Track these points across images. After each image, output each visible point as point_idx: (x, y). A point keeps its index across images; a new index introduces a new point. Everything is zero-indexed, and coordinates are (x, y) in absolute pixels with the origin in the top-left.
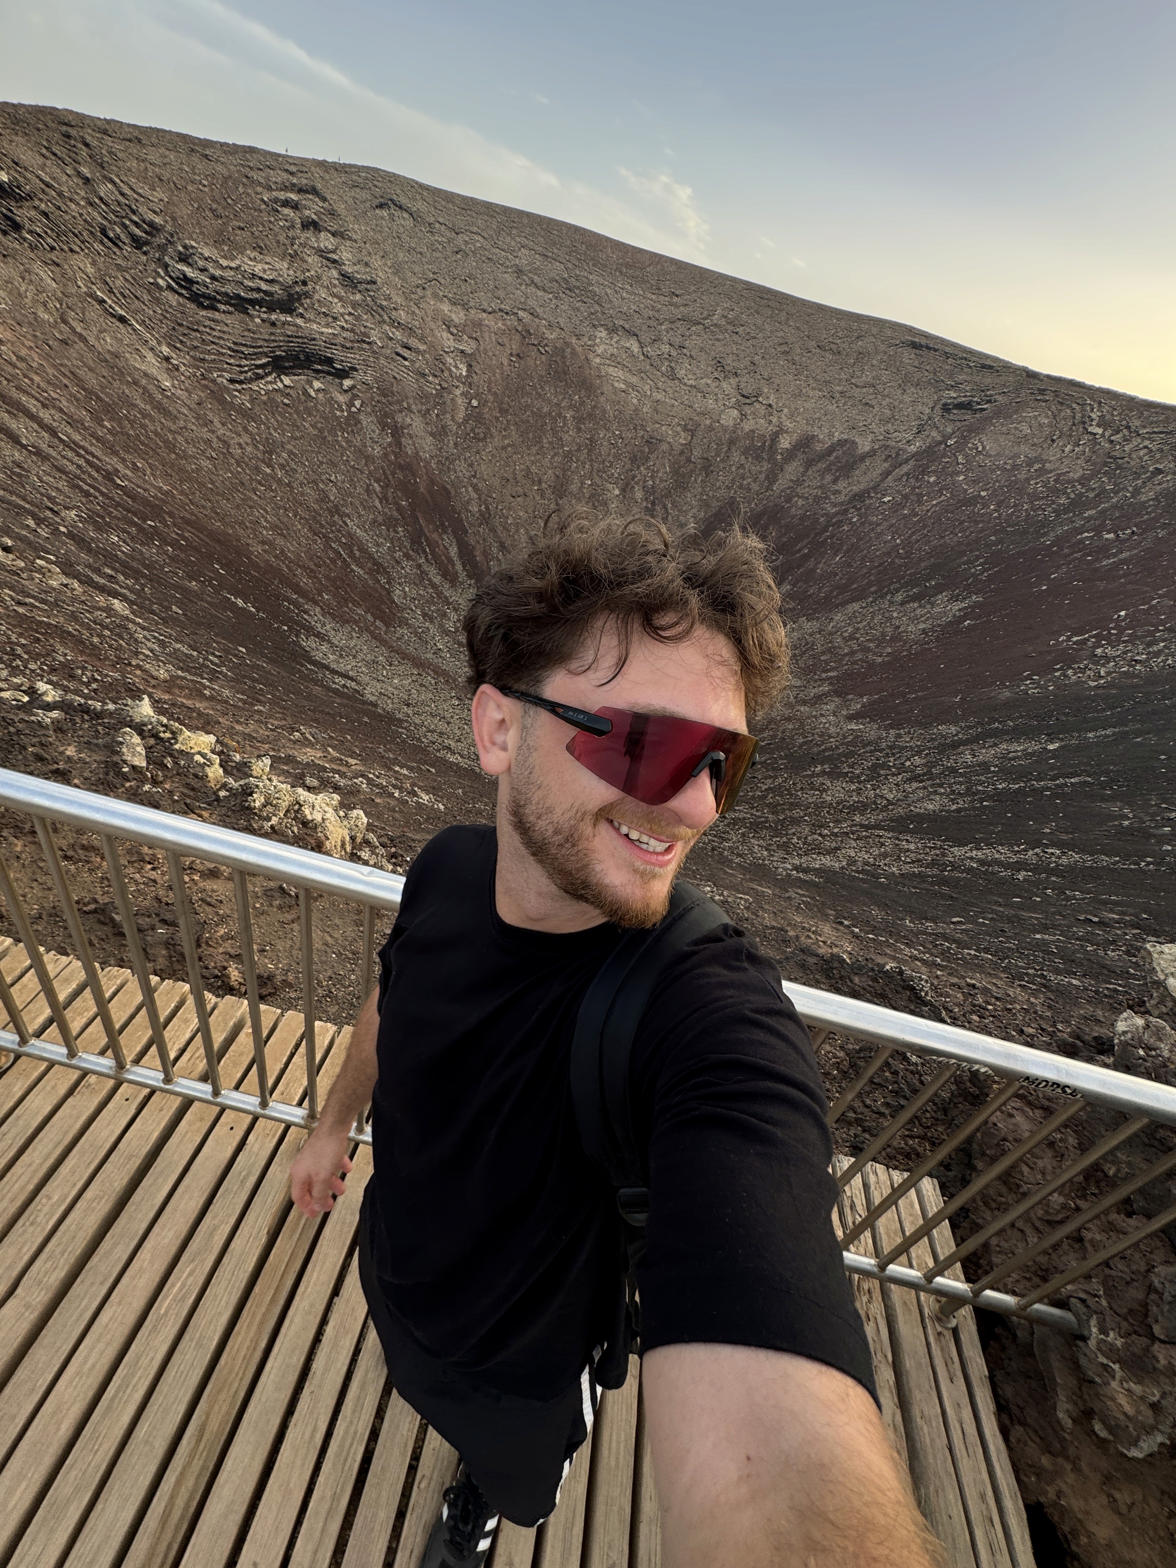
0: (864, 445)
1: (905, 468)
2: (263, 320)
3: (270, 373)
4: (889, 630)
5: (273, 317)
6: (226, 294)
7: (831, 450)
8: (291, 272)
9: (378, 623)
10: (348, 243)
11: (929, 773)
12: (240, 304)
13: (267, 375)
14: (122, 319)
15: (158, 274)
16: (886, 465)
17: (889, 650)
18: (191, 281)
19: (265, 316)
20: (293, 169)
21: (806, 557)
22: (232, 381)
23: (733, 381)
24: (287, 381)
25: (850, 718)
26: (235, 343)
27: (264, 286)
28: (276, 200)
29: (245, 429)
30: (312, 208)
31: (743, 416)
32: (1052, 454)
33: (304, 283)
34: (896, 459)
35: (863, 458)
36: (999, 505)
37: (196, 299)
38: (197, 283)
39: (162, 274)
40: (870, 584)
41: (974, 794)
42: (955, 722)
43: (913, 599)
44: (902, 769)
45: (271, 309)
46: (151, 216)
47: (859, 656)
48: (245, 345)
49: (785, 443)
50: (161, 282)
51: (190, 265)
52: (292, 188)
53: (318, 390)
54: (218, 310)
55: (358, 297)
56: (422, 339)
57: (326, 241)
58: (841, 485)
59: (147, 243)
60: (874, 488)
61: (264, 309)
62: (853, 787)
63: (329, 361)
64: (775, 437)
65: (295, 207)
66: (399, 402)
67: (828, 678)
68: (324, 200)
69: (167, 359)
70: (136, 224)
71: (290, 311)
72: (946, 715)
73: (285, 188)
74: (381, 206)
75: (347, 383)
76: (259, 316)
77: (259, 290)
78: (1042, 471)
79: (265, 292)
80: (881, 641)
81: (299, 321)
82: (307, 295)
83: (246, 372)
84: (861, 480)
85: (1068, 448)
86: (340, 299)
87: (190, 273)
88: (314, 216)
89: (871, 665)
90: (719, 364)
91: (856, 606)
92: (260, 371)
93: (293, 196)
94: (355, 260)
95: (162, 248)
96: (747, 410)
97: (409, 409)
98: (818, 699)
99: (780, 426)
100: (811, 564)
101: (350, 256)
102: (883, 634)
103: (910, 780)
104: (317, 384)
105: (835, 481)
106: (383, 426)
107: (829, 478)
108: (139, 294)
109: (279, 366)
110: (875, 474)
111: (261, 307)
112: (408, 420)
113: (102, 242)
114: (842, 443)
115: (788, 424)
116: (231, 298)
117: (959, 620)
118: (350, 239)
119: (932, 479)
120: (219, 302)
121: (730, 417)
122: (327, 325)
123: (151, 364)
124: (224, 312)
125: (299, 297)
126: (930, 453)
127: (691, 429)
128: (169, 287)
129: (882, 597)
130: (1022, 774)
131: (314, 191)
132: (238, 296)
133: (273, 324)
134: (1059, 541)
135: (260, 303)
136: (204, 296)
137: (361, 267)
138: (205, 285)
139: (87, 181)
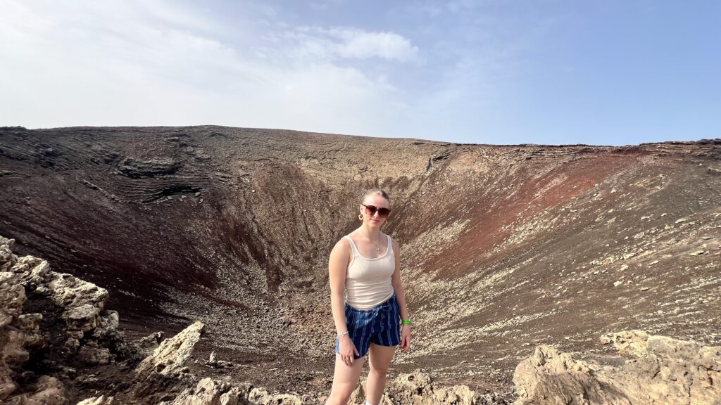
0: (410, 177)
1: (427, 181)
2: (160, 178)
3: (162, 196)
4: (439, 240)
5: (165, 177)
6: (145, 172)
7: (398, 181)
8: (174, 161)
9: (207, 288)
10: (199, 148)
11: (467, 297)
12: (150, 175)
13: (160, 197)
14: (95, 188)
15: (115, 171)
16: (420, 182)
17: (441, 248)
18: (129, 170)
20: (177, 130)
21: (399, 220)
22: (143, 202)
23: (356, 165)
24: (170, 198)
25: (433, 281)
26: (147, 188)
27: (161, 167)
28: (169, 140)
29: (148, 219)
30: (185, 140)
31: (363, 176)
32: (475, 167)
33: (179, 163)
34: (422, 179)
35: (411, 181)
36: (464, 186)
37: (131, 176)
38: (132, 171)
39: (117, 170)
40: (427, 224)
41: (486, 301)
42: (473, 272)
43: (445, 226)
44: (456, 298)
45: (164, 174)
46: (114, 153)
47: (430, 254)
48: (151, 188)
49: (381, 182)
50: (115, 173)
51: (129, 165)
52: (177, 135)
53: (184, 198)
54: (140, 178)
55: (203, 164)
56: (231, 174)
57: (190, 149)
58: (405, 192)
59: (111, 161)
60: (418, 190)
61: (161, 175)
62: (437, 312)
63: (189, 188)
64: (376, 181)
65: (177, 141)
66: (220, 196)
67: (420, 266)
68: (189, 137)
69: (113, 199)
70: (108, 156)
71: (173, 174)
72: (469, 270)
73: (174, 136)
74: (213, 136)
75: (197, 194)
77: (159, 169)
78: (474, 172)
79: (163, 169)
80: (437, 245)
81: (177, 176)
82: (180, 167)
83: (151, 198)
84: (412, 189)
85: (480, 164)
86: (195, 166)
87: (129, 168)
88: (185, 143)
89: (436, 256)
90: (349, 162)
91: (424, 234)
92: (157, 196)
93: (177, 138)
94: (202, 153)
95: (118, 162)
96: (364, 174)
97: (225, 198)
98: (418, 276)
99: (377, 176)
100: (402, 222)
101: (200, 152)
102: (437, 243)
103: (459, 303)
104: (183, 197)
105: (403, 191)
106: (213, 206)
107: (400, 190)
108: (104, 178)
109: (166, 193)
110: (417, 185)
112: (225, 202)
113: (91, 164)
114: (401, 178)
115: (380, 175)
116: (147, 173)
117: (465, 230)
119: (438, 183)
120: (141, 175)
121: (358, 178)
122: (189, 176)
123: (105, 202)
124: (143, 178)
125: (177, 169)
126: (434, 175)
127: (344, 184)
128: (119, 174)
129: (433, 228)
130: (503, 287)
131: (185, 135)
132: (150, 172)
133: (165, 179)
134: (489, 194)
135: (159, 173)
136: (135, 174)
137: (205, 155)
138: (135, 171)
139: (89, 146)
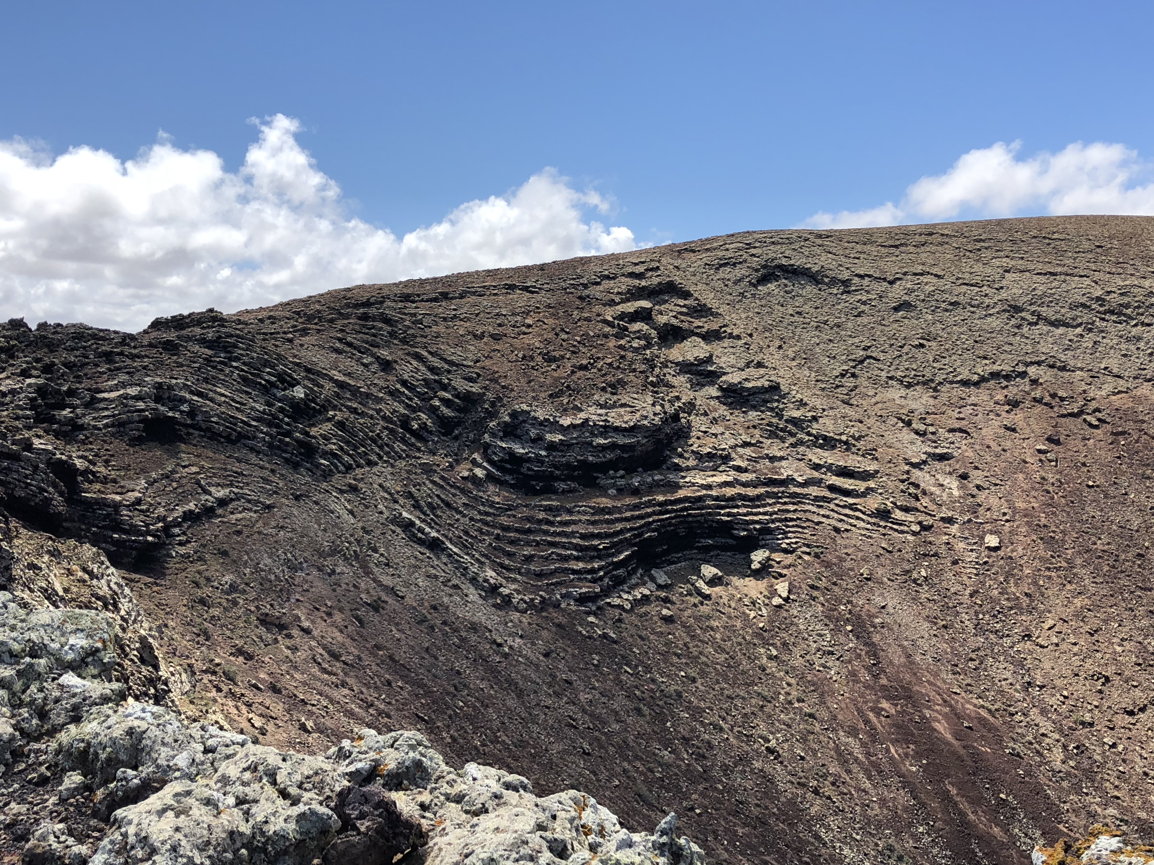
2: (620, 490)
3: (634, 571)
5: (635, 480)
6: (568, 465)
8: (658, 408)
10: (726, 343)
12: (588, 475)
13: (630, 574)
14: (435, 545)
15: (475, 462)
18: (520, 461)
19: (622, 482)
20: (640, 269)
24: (661, 577)
26: (583, 537)
27: (622, 440)
28: (622, 316)
30: (671, 310)
33: (675, 418)
38: (529, 460)
39: (479, 460)
45: (631, 471)
46: (466, 386)
48: (599, 536)
50: (479, 473)
51: (518, 438)
52: (641, 293)
54: (555, 492)
55: (754, 415)
56: (870, 453)
57: (695, 349)
59: (459, 423)
61: (622, 472)
65: (644, 315)
66: (854, 571)
68: (686, 295)
69: (494, 590)
70: (448, 403)
71: (658, 465)
73: (633, 297)
74: (764, 280)
75: (757, 558)
76: (614, 485)
77: (613, 446)
79: (624, 448)
81: (673, 477)
82: (680, 434)
83: (601, 579)
86: (726, 425)
87: (519, 450)
88: (674, 322)
92: (621, 572)
93: (644, 304)
94: (742, 364)
95: (480, 426)
97: (874, 579)
101: (732, 360)
104: (708, 571)
108: (449, 499)
109: (647, 556)
111: (616, 471)
112: (877, 600)
113: (404, 441)
116: (575, 468)
118: (731, 336)
120: (558, 479)
122: (715, 471)
123: (475, 605)
124: (564, 492)
125: (670, 441)
128: (490, 477)
131: (670, 289)
132: (584, 464)
133: (635, 492)
135: (614, 465)
136: (539, 476)
137: (751, 371)
138: (539, 459)
139: (386, 366)
